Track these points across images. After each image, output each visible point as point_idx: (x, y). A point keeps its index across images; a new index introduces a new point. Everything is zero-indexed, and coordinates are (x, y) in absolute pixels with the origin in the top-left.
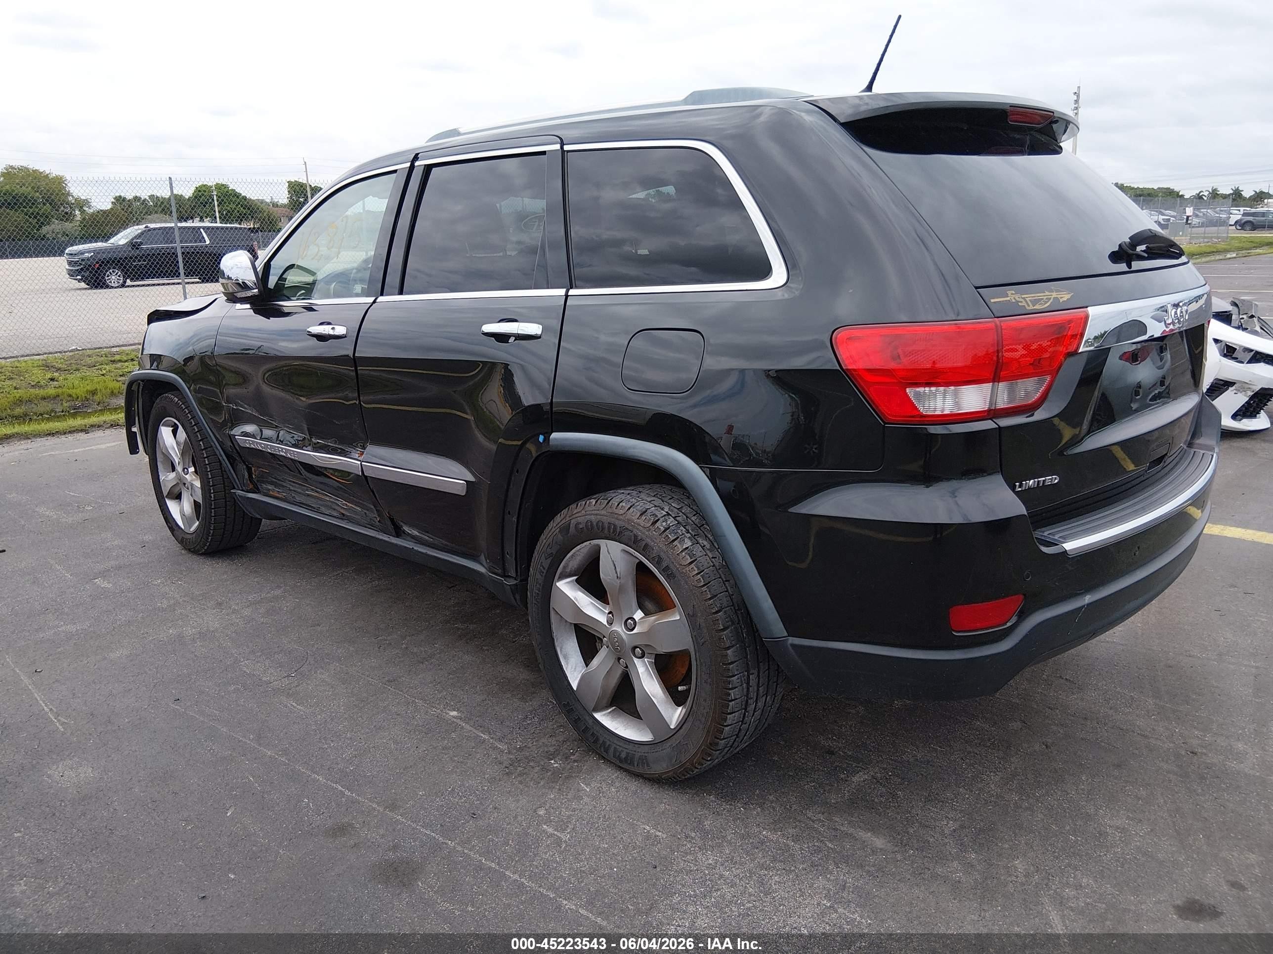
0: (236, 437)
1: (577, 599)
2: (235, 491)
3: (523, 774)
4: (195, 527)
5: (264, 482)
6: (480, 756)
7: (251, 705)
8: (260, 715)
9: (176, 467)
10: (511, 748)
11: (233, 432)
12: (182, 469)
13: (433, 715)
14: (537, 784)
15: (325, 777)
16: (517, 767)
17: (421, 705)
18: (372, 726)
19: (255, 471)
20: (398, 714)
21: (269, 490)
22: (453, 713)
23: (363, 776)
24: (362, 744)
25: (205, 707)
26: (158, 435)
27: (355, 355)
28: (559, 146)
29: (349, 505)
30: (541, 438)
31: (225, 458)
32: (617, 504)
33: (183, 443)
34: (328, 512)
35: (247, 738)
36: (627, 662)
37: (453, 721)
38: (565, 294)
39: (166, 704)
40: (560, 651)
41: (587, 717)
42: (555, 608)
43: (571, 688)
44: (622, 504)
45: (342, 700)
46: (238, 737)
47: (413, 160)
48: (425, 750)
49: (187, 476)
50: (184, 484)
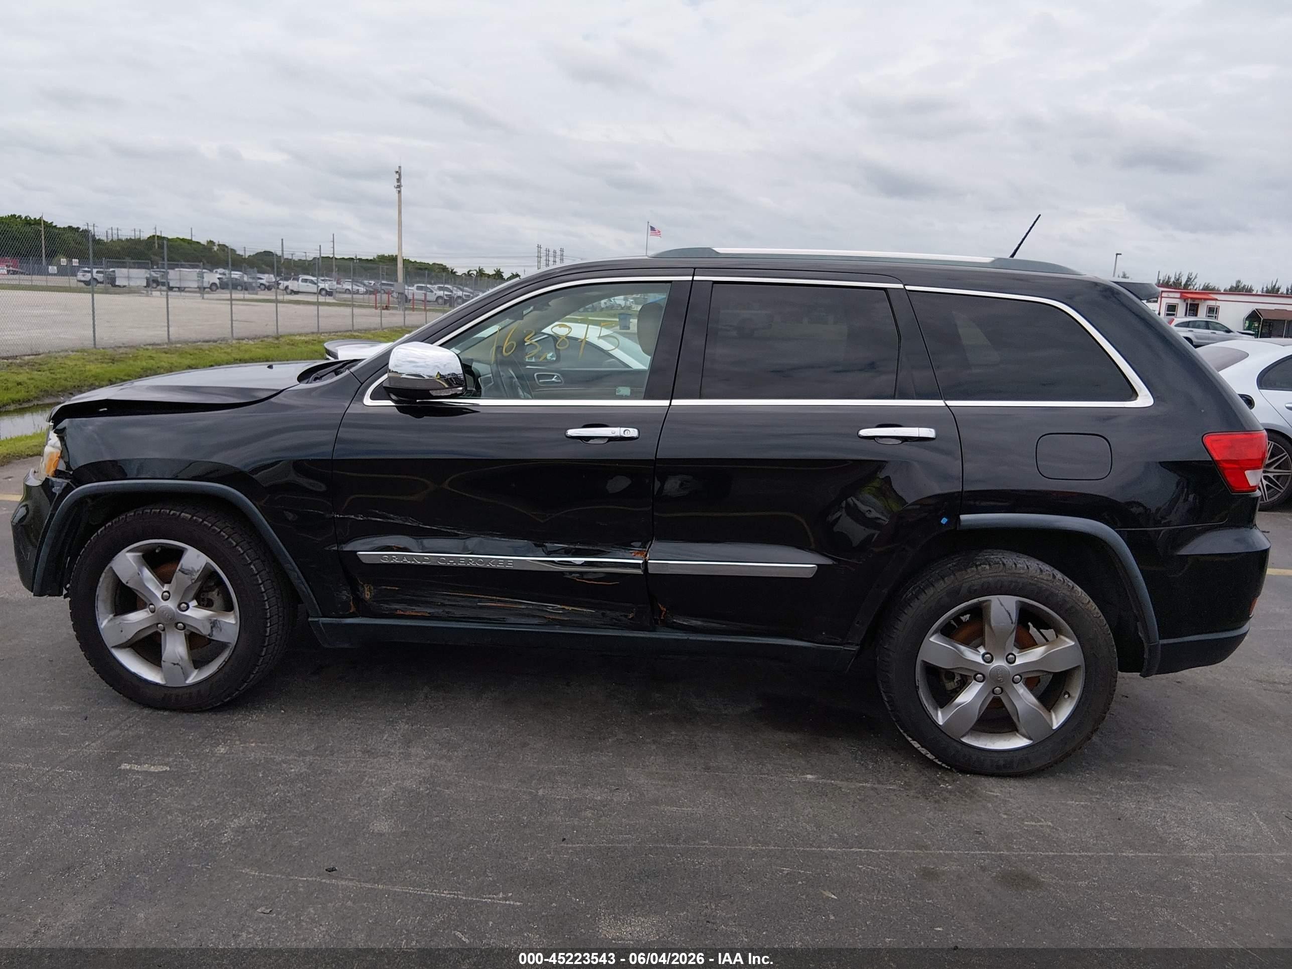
0: (359, 553)
1: (956, 648)
2: (316, 619)
3: (945, 799)
4: (195, 677)
5: (387, 602)
6: (895, 798)
7: (642, 821)
8: (669, 825)
9: (152, 604)
10: (900, 786)
11: (348, 548)
12: (176, 605)
13: (799, 782)
14: (966, 801)
15: (834, 848)
16: (932, 796)
17: (773, 778)
18: (777, 804)
19: (370, 590)
20: (774, 790)
21: (396, 610)
22: (809, 776)
23: (856, 837)
24: (801, 818)
25: (605, 836)
26: (109, 565)
27: (657, 457)
28: (901, 286)
29: (571, 608)
30: (944, 521)
31: (304, 580)
32: (1014, 566)
33: (198, 571)
34: (523, 621)
35: (704, 844)
36: (1005, 689)
37: (821, 781)
38: (944, 405)
39: (562, 847)
40: (923, 695)
41: (955, 744)
42: (925, 660)
43: (935, 723)
44: (1019, 566)
45: (705, 793)
46: (697, 847)
47: (693, 276)
48: (853, 807)
49: (187, 613)
50: (176, 624)
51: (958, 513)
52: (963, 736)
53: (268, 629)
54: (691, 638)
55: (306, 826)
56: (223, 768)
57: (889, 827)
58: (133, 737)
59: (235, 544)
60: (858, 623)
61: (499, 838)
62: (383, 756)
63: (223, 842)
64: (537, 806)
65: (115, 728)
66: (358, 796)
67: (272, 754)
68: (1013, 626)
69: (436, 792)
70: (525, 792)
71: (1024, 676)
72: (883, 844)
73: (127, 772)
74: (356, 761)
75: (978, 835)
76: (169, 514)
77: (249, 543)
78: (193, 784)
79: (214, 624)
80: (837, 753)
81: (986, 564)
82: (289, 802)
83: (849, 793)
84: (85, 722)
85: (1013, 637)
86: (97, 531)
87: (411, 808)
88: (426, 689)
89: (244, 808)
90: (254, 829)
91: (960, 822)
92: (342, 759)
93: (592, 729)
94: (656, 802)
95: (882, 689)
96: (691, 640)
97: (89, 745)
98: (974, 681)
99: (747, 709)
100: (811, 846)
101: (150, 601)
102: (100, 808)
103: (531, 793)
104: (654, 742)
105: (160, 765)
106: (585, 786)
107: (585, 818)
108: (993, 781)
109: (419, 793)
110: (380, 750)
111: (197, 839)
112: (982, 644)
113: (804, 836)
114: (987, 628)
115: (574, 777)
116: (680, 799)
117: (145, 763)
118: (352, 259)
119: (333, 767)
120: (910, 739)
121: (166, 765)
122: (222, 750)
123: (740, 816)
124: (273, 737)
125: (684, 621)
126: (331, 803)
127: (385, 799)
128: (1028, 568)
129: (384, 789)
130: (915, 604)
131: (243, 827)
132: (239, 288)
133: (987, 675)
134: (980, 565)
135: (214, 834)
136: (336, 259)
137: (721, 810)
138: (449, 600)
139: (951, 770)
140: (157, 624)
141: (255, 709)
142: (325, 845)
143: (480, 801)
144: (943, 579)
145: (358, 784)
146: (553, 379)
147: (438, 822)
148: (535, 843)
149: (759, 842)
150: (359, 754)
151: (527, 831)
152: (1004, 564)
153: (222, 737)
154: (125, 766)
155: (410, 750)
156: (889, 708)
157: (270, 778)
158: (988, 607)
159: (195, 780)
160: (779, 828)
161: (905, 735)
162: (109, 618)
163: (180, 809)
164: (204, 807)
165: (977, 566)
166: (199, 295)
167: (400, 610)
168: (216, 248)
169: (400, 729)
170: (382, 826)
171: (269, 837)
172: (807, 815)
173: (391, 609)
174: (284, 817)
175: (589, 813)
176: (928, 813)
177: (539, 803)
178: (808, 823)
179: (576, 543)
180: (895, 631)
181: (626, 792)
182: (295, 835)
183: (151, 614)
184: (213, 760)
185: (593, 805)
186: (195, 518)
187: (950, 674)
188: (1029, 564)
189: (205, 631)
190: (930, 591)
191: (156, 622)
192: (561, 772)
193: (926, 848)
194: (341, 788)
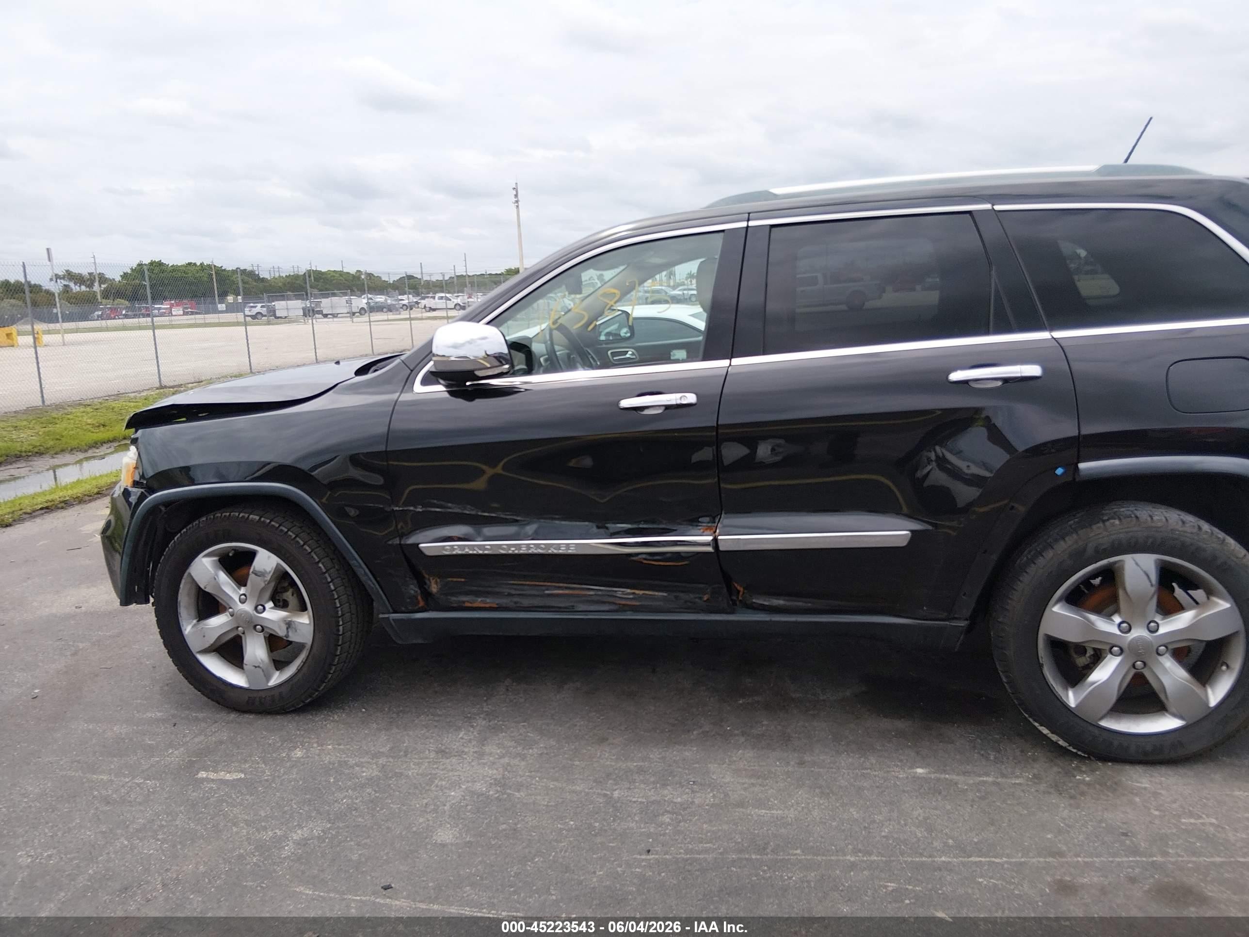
0: (421, 545)
1: (1085, 618)
2: (386, 616)
3: (1083, 794)
4: (277, 678)
5: (453, 595)
6: (1022, 794)
7: (725, 827)
8: (756, 832)
9: (231, 608)
10: (1028, 779)
11: (411, 540)
12: (253, 608)
13: (907, 778)
14: (1108, 796)
15: (949, 857)
16: (1067, 790)
17: (877, 773)
18: (881, 804)
19: (436, 583)
20: (878, 787)
21: (464, 602)
22: (920, 771)
23: (976, 843)
24: (910, 821)
25: (683, 846)
26: (188, 571)
27: (719, 423)
28: (988, 206)
29: (641, 592)
30: (1059, 471)
31: (371, 576)
32: (1149, 519)
33: (270, 572)
34: (592, 608)
35: (796, 854)
36: (1149, 663)
37: (933, 776)
38: (1050, 337)
39: (635, 858)
40: (1050, 675)
41: (1091, 728)
42: (1049, 634)
43: (1066, 707)
44: (1155, 518)
45: (798, 792)
46: (786, 858)
47: (748, 220)
48: (972, 806)
49: (263, 615)
50: (255, 627)
51: (1075, 461)
52: (1101, 718)
53: (341, 628)
54: (773, 619)
55: (369, 837)
56: (297, 774)
57: (1016, 830)
58: (215, 742)
59: (302, 543)
60: (964, 595)
61: (568, 848)
62: (455, 756)
63: (283, 856)
64: (611, 810)
65: (200, 734)
66: (425, 801)
67: (347, 757)
68: (1153, 589)
69: (506, 796)
70: (598, 794)
71: (1171, 647)
72: (1008, 851)
73: (203, 780)
74: (429, 762)
75: (1123, 838)
76: (238, 517)
77: (317, 541)
78: (264, 792)
79: (289, 625)
80: (952, 742)
81: (1115, 519)
82: (356, 809)
83: (967, 789)
84: (173, 728)
85: (1154, 602)
86: (173, 539)
87: (478, 815)
88: (508, 682)
89: (310, 817)
90: (316, 842)
91: (1101, 821)
92: (416, 761)
93: (676, 720)
94: (741, 804)
95: (999, 669)
96: (774, 622)
97: (172, 752)
98: (1109, 656)
99: (848, 693)
100: (921, 855)
101: (228, 604)
102: (170, 821)
103: (605, 795)
104: (743, 734)
105: (235, 772)
106: (664, 785)
107: (662, 824)
108: (1140, 769)
109: (488, 797)
110: (454, 749)
111: (257, 854)
112: (1117, 611)
113: (913, 844)
114: (1121, 593)
115: (653, 775)
116: (769, 800)
117: (221, 771)
118: (483, 274)
119: (405, 769)
120: (1036, 724)
121: (242, 771)
122: (298, 753)
123: (838, 819)
124: (351, 738)
125: (765, 601)
126: (397, 810)
127: (453, 804)
128: (1167, 520)
129: (453, 793)
130: (1032, 569)
131: (305, 838)
132: (385, 310)
133: (1125, 646)
134: (1108, 520)
135: (275, 846)
136: (469, 276)
137: (815, 813)
138: (515, 589)
139: (1089, 758)
140: (238, 627)
141: (338, 708)
142: (385, 858)
143: (551, 806)
144: (1063, 539)
145: (427, 788)
146: (628, 356)
147: (504, 830)
148: (605, 855)
149: (860, 851)
150: (433, 755)
151: (599, 840)
152: (1137, 517)
153: (301, 739)
154: (203, 774)
155: (484, 748)
156: (1009, 690)
157: (340, 783)
158: (1122, 568)
159: (266, 788)
160: (883, 834)
161: (1031, 720)
162: (193, 624)
163: (246, 821)
164: (270, 817)
165: (1104, 521)
166: (349, 319)
167: (468, 602)
168: (363, 277)
169: (477, 725)
170: (446, 835)
171: (330, 850)
172: (917, 818)
173: (459, 602)
174: (348, 827)
175: (666, 818)
176: (1063, 811)
177: (613, 806)
178: (918, 827)
179: (639, 522)
180: (1009, 602)
181: (709, 793)
182: (356, 847)
183: (231, 618)
184: (288, 764)
185: (672, 808)
186: (263, 519)
187: (1080, 649)
188: (1167, 515)
189: (281, 632)
190: (1049, 554)
191: (236, 626)
192: (641, 771)
193: (1061, 854)
194: (409, 793)
